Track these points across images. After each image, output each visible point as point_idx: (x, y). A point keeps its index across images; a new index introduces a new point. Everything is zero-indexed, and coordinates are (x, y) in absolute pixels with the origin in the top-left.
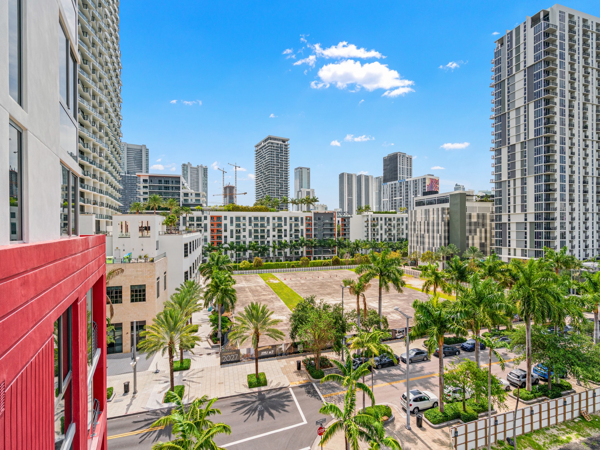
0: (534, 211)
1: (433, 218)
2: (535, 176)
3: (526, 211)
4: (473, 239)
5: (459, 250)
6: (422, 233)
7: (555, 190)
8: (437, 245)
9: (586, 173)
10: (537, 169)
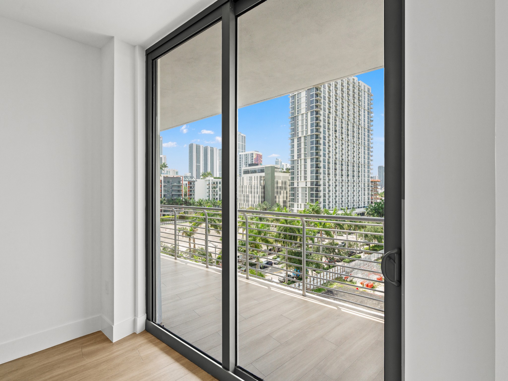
0: (310, 180)
1: (255, 183)
2: (311, 158)
3: (306, 180)
4: (279, 198)
5: (270, 205)
6: (248, 193)
7: (320, 168)
8: (257, 203)
9: (336, 158)
10: (312, 154)
